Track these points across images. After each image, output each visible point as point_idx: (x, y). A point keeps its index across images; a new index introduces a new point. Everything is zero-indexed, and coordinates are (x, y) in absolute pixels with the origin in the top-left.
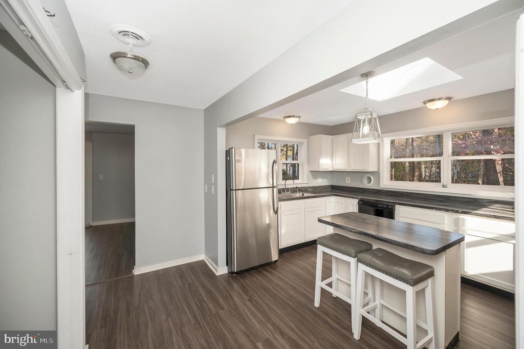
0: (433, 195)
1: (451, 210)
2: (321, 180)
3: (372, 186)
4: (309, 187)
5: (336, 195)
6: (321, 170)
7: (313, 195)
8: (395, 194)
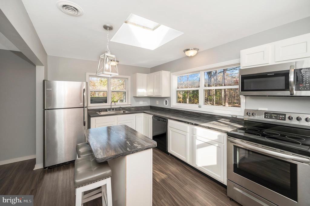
0: (194, 112)
1: (190, 123)
2: (142, 102)
3: (167, 106)
4: (133, 107)
5: (144, 112)
6: (137, 96)
7: (129, 112)
8: (178, 112)
